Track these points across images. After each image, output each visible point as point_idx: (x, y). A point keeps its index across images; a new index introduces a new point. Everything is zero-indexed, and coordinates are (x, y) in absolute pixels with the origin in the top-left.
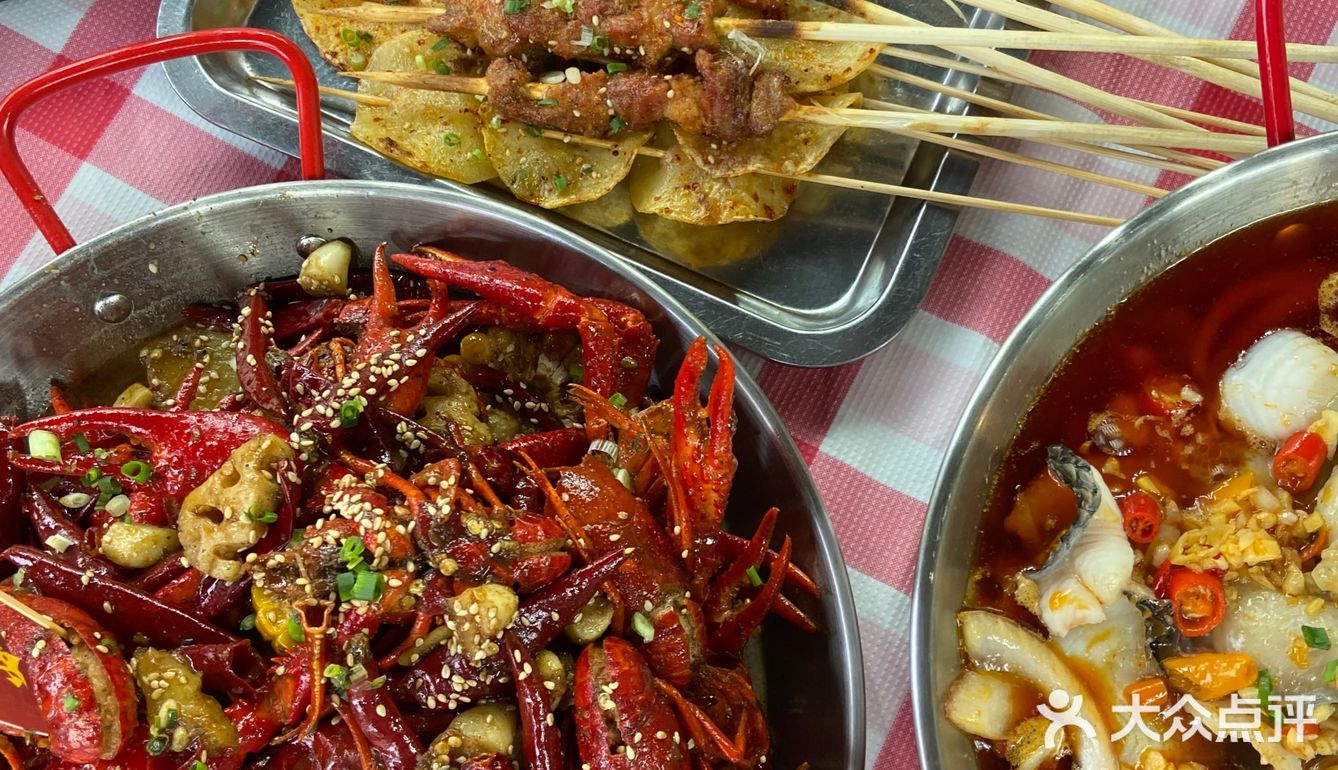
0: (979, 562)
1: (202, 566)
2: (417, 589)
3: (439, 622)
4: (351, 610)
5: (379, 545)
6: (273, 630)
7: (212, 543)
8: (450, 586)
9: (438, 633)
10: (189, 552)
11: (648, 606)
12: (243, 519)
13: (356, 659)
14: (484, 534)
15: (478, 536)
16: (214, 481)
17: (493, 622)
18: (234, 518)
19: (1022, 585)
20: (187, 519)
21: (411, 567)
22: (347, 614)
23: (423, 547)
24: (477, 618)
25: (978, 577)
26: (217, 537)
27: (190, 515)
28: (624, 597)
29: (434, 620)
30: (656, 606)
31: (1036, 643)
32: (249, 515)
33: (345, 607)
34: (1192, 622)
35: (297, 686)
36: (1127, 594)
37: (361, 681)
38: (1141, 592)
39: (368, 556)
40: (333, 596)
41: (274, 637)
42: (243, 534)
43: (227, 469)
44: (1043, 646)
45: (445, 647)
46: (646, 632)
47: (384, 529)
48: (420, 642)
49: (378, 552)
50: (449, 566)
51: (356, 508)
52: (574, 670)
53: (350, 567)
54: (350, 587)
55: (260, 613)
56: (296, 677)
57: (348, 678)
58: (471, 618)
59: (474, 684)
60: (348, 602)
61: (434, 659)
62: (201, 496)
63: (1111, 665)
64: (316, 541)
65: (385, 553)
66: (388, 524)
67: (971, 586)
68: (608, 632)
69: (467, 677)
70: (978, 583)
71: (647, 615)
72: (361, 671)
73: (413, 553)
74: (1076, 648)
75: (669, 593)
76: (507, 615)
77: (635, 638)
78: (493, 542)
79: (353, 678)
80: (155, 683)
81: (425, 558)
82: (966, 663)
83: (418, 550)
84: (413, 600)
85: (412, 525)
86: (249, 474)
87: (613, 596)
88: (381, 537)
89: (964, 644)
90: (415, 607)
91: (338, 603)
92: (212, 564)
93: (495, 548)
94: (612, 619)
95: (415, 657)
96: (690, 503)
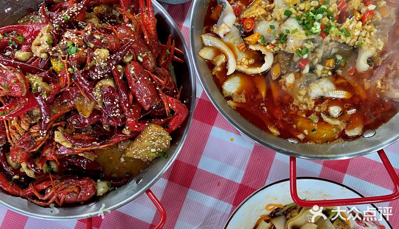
0: (205, 25)
1: (38, 55)
2: (86, 51)
3: (93, 59)
4: (72, 57)
5: (75, 41)
6: (57, 67)
7: (40, 50)
8: (93, 50)
9: (93, 62)
10: (35, 53)
11: (141, 54)
12: (45, 43)
13: (75, 67)
14: (99, 38)
15: (98, 39)
16: (38, 37)
17: (104, 55)
18: (43, 43)
19: (215, 29)
20: (33, 48)
21: (84, 46)
22: (71, 58)
23: (86, 42)
24: (100, 55)
25: (205, 28)
26: (41, 48)
27: (34, 46)
28: (135, 53)
29: (91, 59)
30: (142, 54)
31: (218, 40)
32: (46, 42)
33: (70, 56)
34: (248, 29)
35: (64, 78)
36: (234, 25)
37: (77, 71)
38: (237, 24)
39: (74, 45)
40: (67, 54)
41: (57, 70)
42: (46, 46)
43: (40, 34)
44: (220, 41)
45: (95, 65)
46: (141, 60)
47: (76, 38)
48: (89, 64)
49: (76, 43)
50: (92, 45)
51: (69, 35)
52: (125, 68)
53: (70, 47)
54: (70, 51)
55: (53, 65)
56: (63, 76)
57: (73, 71)
58: (98, 55)
59: (103, 72)
60: (71, 55)
61: (93, 68)
62: (36, 41)
63: (234, 43)
64: (62, 43)
65: (77, 43)
66: (77, 37)
67: (204, 30)
68: (132, 60)
69: (101, 71)
70: (205, 30)
71: (141, 56)
72: (76, 69)
73: (84, 43)
74: (227, 40)
75: (145, 51)
76: (107, 54)
77: (139, 61)
78: (102, 40)
79: (75, 71)
80: (32, 80)
81: (87, 45)
82: (203, 46)
83: (85, 43)
84: (86, 54)
85: (83, 37)
86: (45, 34)
87: (132, 52)
88: (76, 40)
89: (203, 42)
90: (86, 56)
91: (69, 55)
92: (40, 55)
93: (102, 41)
94: (133, 58)
95: (89, 68)
96: (147, 31)
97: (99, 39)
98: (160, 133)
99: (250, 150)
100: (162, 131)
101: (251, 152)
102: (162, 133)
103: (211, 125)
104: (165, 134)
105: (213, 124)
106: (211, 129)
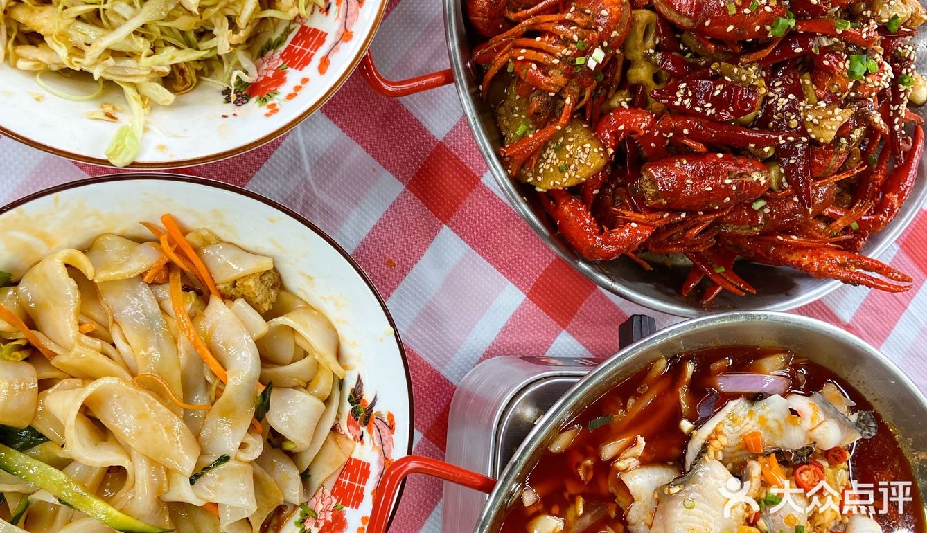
97: (851, 135)
98: (576, 170)
99: (442, 367)
100: (577, 176)
101: (438, 368)
102: (573, 174)
103: (530, 292)
104: (565, 180)
105: (531, 298)
106: (521, 289)
